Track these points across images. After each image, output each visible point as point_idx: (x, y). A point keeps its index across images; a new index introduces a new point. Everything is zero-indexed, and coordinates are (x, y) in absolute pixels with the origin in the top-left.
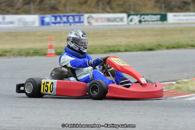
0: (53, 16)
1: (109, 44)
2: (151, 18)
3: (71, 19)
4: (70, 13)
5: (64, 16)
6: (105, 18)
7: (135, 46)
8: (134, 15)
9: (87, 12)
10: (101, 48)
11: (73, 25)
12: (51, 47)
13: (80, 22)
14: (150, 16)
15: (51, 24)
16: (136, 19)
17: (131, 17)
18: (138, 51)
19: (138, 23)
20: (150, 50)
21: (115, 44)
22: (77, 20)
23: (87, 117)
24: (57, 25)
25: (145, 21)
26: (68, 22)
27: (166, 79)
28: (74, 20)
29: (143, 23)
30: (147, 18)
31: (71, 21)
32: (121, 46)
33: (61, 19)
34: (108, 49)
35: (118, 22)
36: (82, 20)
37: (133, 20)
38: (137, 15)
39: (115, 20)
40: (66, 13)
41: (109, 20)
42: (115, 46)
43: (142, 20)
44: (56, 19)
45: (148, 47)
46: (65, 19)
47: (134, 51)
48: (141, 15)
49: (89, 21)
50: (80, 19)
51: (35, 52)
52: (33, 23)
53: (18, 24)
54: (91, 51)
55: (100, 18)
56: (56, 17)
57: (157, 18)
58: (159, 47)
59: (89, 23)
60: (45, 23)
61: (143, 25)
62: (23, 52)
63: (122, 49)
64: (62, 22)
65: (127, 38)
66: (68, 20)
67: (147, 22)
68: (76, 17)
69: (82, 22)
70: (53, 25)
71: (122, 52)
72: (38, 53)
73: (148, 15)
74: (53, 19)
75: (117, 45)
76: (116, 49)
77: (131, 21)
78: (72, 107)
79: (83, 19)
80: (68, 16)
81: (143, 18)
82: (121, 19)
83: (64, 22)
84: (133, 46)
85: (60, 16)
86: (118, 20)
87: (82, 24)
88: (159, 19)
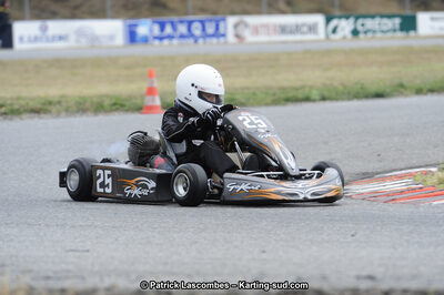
0: (155, 22)
1: (285, 84)
2: (380, 24)
3: (196, 28)
4: (194, 14)
5: (181, 22)
6: (275, 25)
7: (345, 87)
8: (340, 17)
9: (233, 13)
10: (267, 94)
11: (201, 41)
12: (151, 91)
13: (217, 34)
14: (377, 20)
15: (151, 40)
16: (346, 26)
17: (334, 22)
19: (349, 35)
20: (379, 95)
21: (298, 84)
22: (210, 29)
23: (236, 247)
24: (166, 42)
25: (366, 32)
26: (190, 34)
27: (415, 162)
28: (204, 29)
29: (362, 36)
31: (197, 32)
32: (311, 87)
33: (174, 28)
34: (283, 96)
35: (303, 33)
36: (222, 30)
37: (339, 30)
38: (347, 17)
39: (297, 29)
40: (186, 14)
41: (283, 29)
42: (297, 89)
43: (360, 28)
44: (162, 28)
45: (373, 89)
46: (182, 29)
47: (343, 100)
48: (358, 17)
49: (240, 33)
50: (217, 28)
51: (115, 104)
52: (112, 38)
53: (77, 41)
54: (243, 101)
55: (263, 26)
57: (394, 24)
58: (400, 89)
59: (238, 36)
60: (138, 38)
61: (363, 42)
62: (88, 105)
63: (315, 94)
64: (178, 34)
65: (326, 70)
66: (189, 29)
67: (370, 35)
68: (207, 24)
69: (224, 35)
70: (157, 42)
71: (314, 101)
72: (122, 106)
73: (372, 17)
74: (156, 29)
75: (303, 87)
76: (300, 96)
77: (334, 31)
78: (201, 226)
79: (226, 28)
80: (190, 23)
81: (363, 25)
82: (312, 28)
83: (182, 36)
84: (341, 88)
85: (172, 23)
86: (305, 29)
87: (222, 40)
88: (397, 27)
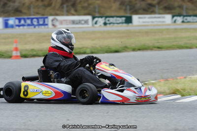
0: (17, 19)
2: (116, 20)
3: (35, 21)
4: (34, 15)
5: (28, 19)
6: (70, 20)
7: (100, 47)
8: (99, 17)
9: (51, 15)
11: (37, 27)
12: (16, 49)
13: (44, 24)
14: (115, 18)
15: (14, 26)
16: (101, 21)
17: (96, 19)
18: (104, 53)
19: (103, 25)
20: (117, 52)
21: (80, 46)
22: (41, 22)
23: (56, 118)
24: (21, 27)
25: (110, 24)
26: (32, 24)
28: (38, 22)
29: (108, 25)
30: (112, 20)
31: (35, 23)
32: (87, 48)
33: (25, 22)
35: (83, 24)
36: (46, 23)
37: (98, 23)
38: (102, 17)
39: (79, 22)
40: (30, 15)
41: (73, 22)
42: (80, 48)
43: (107, 22)
44: (20, 22)
45: (114, 49)
46: (29, 22)
48: (106, 17)
49: (54, 24)
50: (44, 22)
55: (65, 20)
56: (20, 20)
57: (122, 20)
58: (125, 49)
59: (53, 25)
60: (9, 26)
61: (109, 28)
63: (88, 51)
64: (26, 24)
65: (93, 40)
66: (32, 22)
67: (112, 25)
68: (40, 20)
69: (47, 25)
70: (17, 28)
71: (88, 54)
72: (3, 55)
73: (113, 17)
74: (17, 22)
75: (83, 48)
76: (82, 52)
77: (96, 23)
79: (48, 21)
80: (32, 19)
81: (108, 20)
82: (86, 22)
83: (29, 25)
85: (24, 19)
86: (83, 22)
87: (46, 26)
88: (124, 21)
